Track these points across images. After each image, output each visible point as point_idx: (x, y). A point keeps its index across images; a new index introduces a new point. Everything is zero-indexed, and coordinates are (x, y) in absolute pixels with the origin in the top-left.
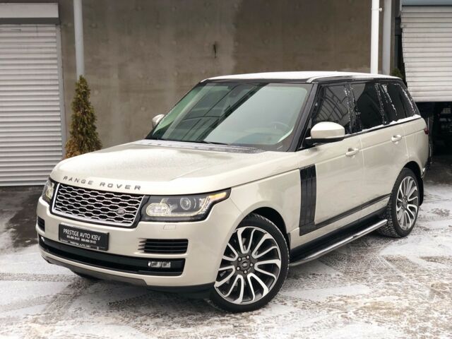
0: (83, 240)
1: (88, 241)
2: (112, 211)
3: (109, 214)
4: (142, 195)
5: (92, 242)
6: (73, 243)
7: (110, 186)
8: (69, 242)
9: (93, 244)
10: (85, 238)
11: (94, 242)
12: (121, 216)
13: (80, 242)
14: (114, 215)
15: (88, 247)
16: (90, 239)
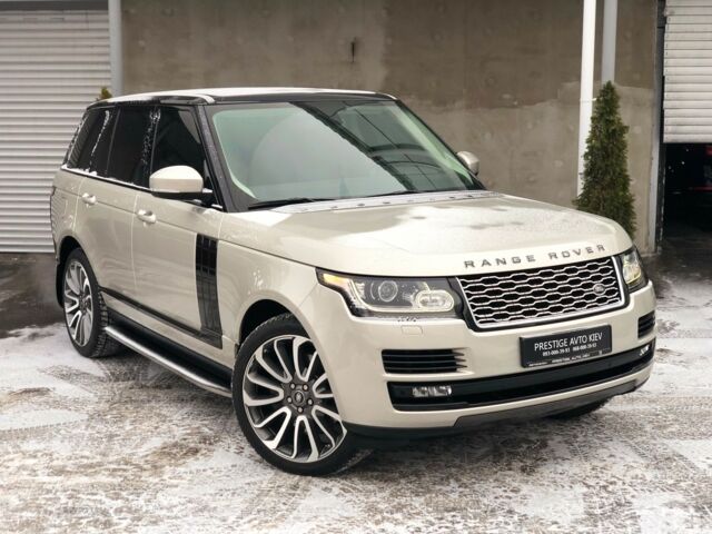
1: (583, 347)
2: (587, 291)
3: (588, 297)
4: (609, 258)
5: (590, 346)
6: (558, 362)
7: (566, 254)
8: (550, 363)
9: (593, 349)
10: (579, 345)
11: (594, 345)
12: (602, 296)
13: (572, 354)
14: (593, 296)
16: (588, 342)
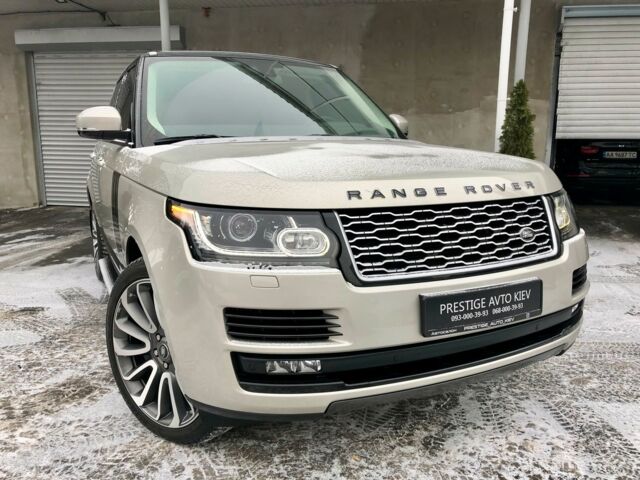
0: (496, 311)
1: (506, 309)
2: (512, 237)
3: (512, 244)
4: (539, 197)
5: (515, 307)
7: (487, 189)
8: (460, 330)
9: (518, 311)
10: (501, 305)
11: (520, 306)
12: (530, 242)
13: (491, 318)
14: (519, 243)
15: (509, 321)
16: (513, 302)
